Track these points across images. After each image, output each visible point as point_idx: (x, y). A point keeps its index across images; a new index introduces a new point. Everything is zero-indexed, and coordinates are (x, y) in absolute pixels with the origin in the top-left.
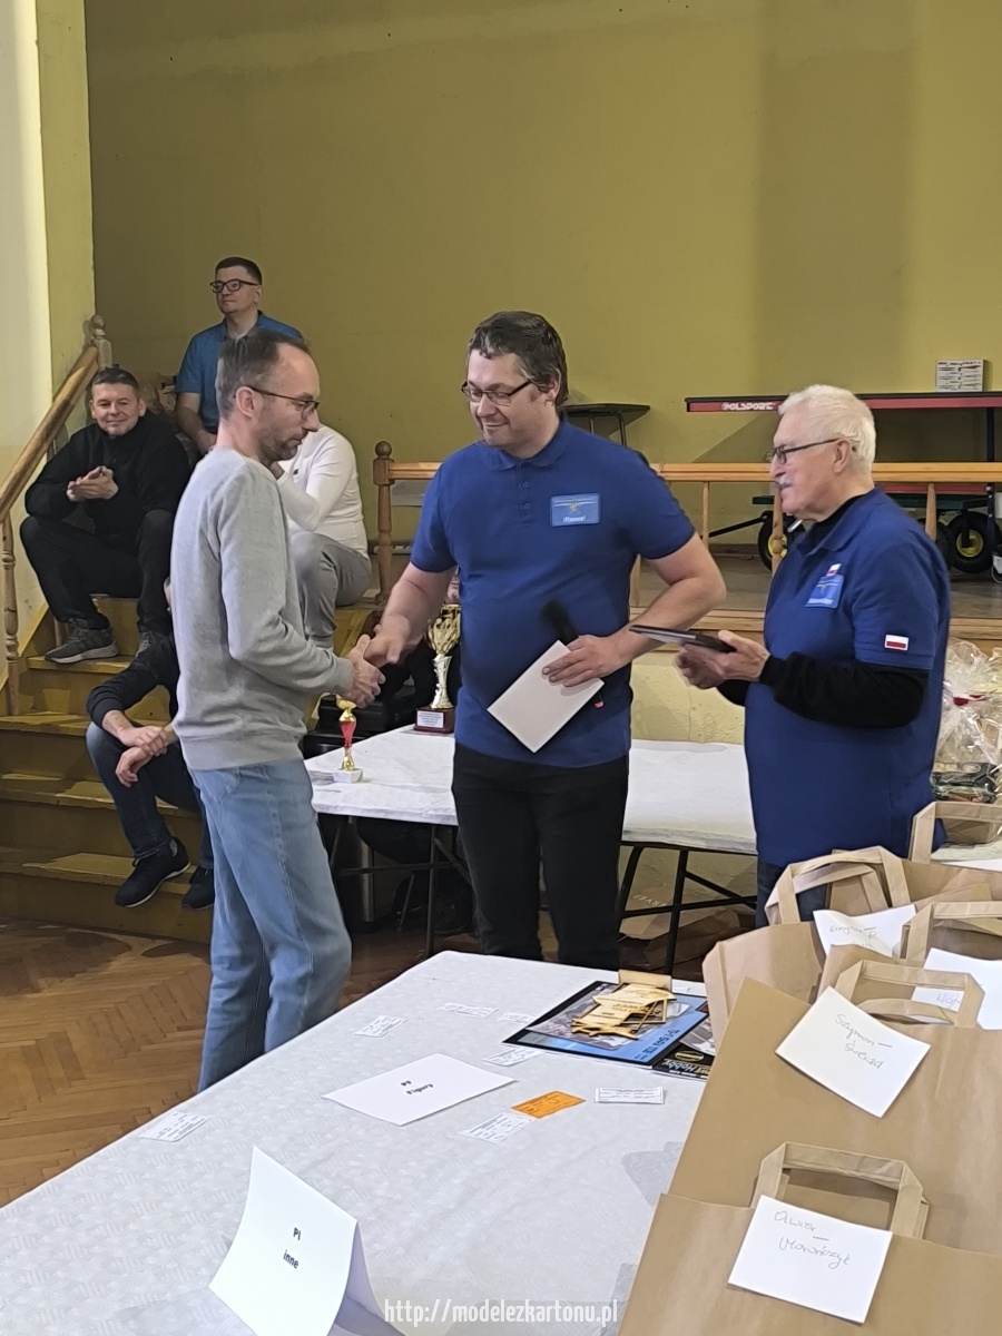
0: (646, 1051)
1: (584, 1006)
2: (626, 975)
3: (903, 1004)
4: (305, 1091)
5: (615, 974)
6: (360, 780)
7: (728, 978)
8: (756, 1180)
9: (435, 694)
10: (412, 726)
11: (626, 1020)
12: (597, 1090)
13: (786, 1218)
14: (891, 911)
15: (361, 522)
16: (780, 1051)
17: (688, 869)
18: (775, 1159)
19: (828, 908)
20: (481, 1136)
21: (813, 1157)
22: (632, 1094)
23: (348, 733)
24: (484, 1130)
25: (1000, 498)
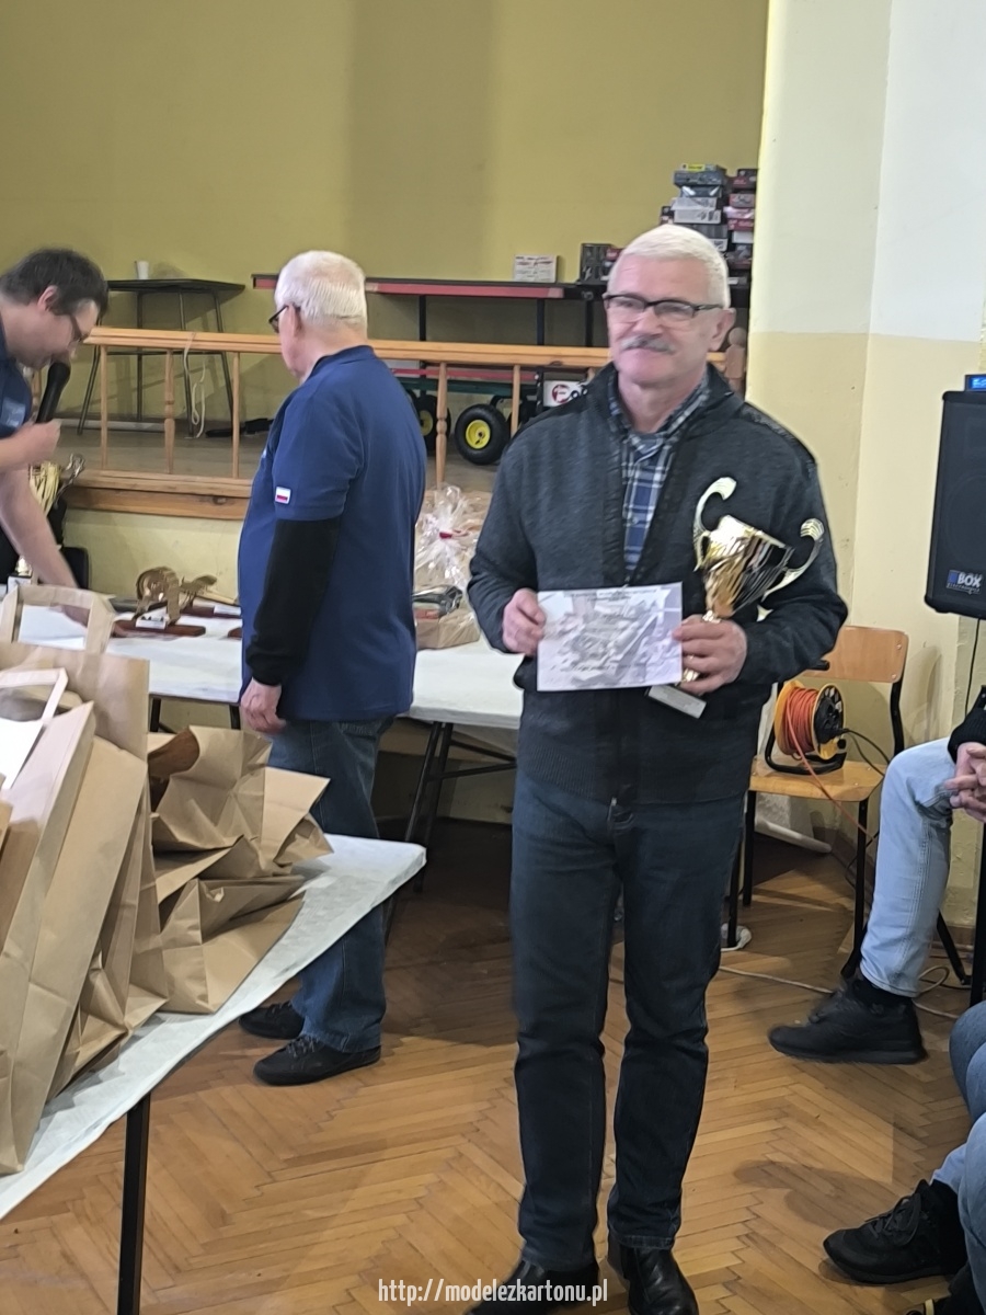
25: (550, 386)
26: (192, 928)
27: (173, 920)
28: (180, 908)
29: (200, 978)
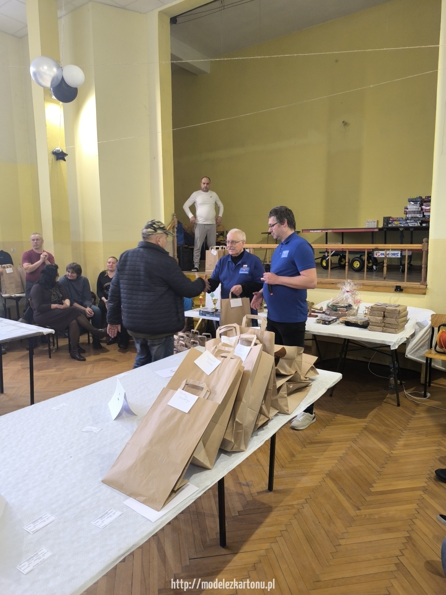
8: (180, 386)
13: (183, 393)
14: (235, 336)
18: (184, 383)
19: (225, 336)
21: (191, 382)
25: (375, 252)
26: (285, 394)
27: (281, 392)
28: (282, 389)
29: (287, 406)
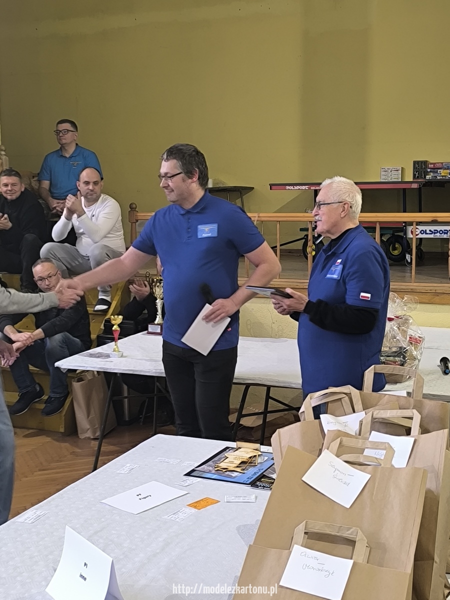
0: (248, 478)
1: (221, 458)
2: (240, 444)
3: (359, 456)
4: (92, 499)
5: (235, 443)
6: (122, 356)
7: (282, 445)
8: (293, 537)
9: (156, 317)
10: (146, 332)
11: (240, 464)
12: (226, 496)
13: (305, 555)
14: (354, 414)
15: (123, 240)
16: (303, 479)
17: (271, 395)
18: (301, 528)
19: (327, 413)
20: (172, 519)
21: (318, 527)
22: (242, 498)
23: (116, 335)
24: (174, 516)
